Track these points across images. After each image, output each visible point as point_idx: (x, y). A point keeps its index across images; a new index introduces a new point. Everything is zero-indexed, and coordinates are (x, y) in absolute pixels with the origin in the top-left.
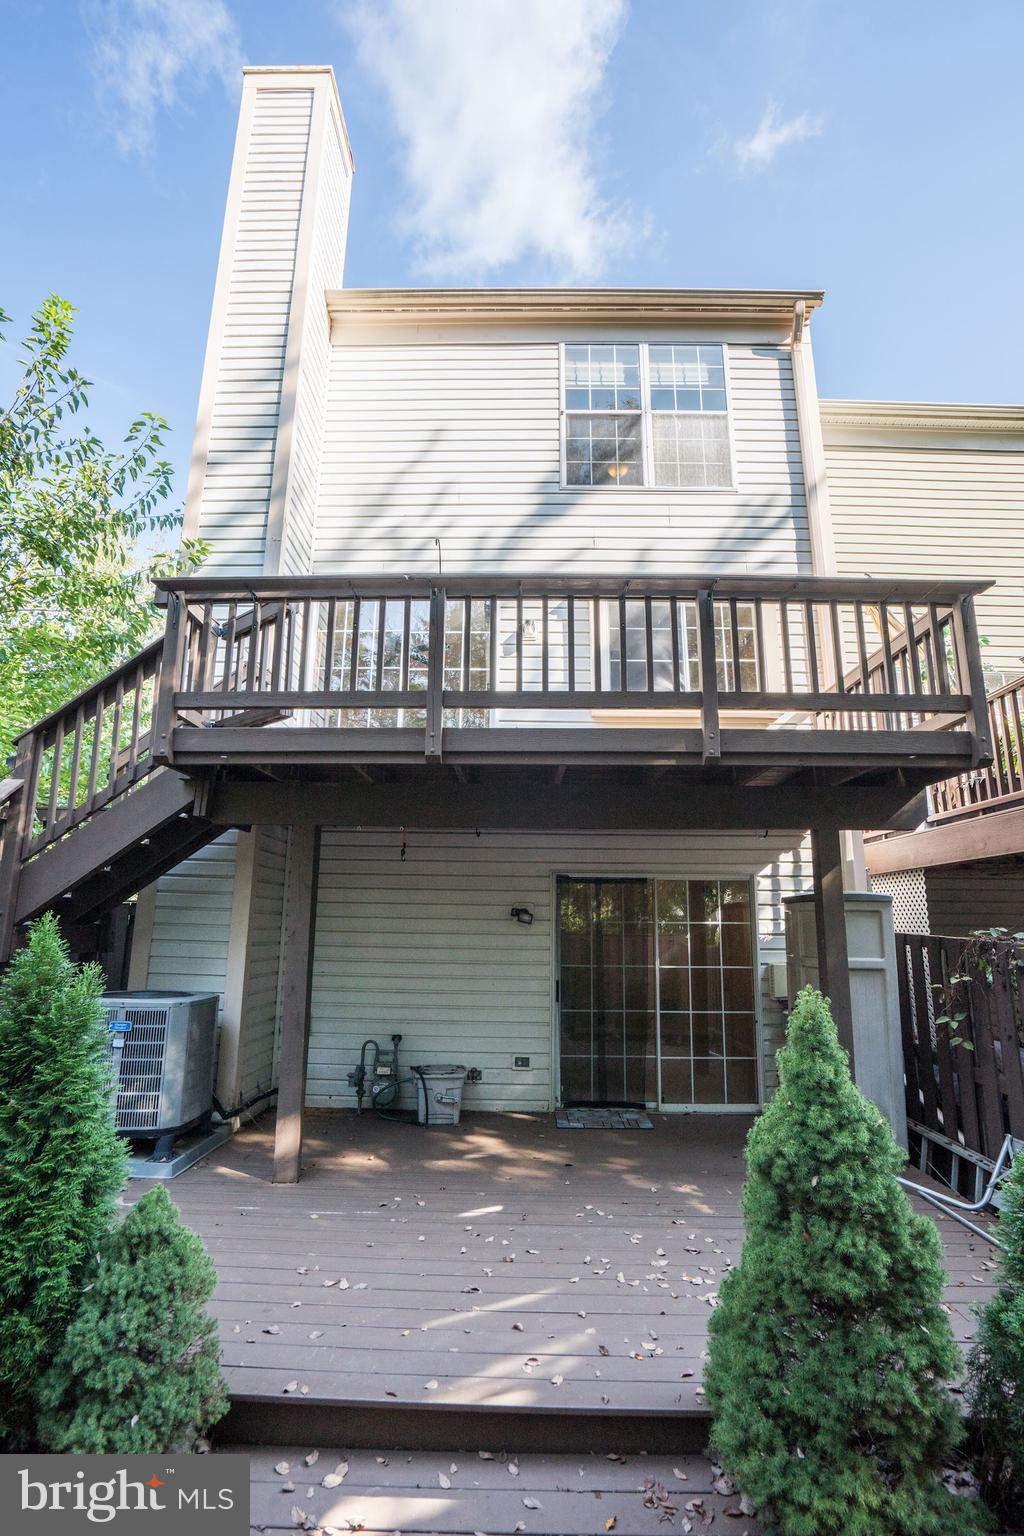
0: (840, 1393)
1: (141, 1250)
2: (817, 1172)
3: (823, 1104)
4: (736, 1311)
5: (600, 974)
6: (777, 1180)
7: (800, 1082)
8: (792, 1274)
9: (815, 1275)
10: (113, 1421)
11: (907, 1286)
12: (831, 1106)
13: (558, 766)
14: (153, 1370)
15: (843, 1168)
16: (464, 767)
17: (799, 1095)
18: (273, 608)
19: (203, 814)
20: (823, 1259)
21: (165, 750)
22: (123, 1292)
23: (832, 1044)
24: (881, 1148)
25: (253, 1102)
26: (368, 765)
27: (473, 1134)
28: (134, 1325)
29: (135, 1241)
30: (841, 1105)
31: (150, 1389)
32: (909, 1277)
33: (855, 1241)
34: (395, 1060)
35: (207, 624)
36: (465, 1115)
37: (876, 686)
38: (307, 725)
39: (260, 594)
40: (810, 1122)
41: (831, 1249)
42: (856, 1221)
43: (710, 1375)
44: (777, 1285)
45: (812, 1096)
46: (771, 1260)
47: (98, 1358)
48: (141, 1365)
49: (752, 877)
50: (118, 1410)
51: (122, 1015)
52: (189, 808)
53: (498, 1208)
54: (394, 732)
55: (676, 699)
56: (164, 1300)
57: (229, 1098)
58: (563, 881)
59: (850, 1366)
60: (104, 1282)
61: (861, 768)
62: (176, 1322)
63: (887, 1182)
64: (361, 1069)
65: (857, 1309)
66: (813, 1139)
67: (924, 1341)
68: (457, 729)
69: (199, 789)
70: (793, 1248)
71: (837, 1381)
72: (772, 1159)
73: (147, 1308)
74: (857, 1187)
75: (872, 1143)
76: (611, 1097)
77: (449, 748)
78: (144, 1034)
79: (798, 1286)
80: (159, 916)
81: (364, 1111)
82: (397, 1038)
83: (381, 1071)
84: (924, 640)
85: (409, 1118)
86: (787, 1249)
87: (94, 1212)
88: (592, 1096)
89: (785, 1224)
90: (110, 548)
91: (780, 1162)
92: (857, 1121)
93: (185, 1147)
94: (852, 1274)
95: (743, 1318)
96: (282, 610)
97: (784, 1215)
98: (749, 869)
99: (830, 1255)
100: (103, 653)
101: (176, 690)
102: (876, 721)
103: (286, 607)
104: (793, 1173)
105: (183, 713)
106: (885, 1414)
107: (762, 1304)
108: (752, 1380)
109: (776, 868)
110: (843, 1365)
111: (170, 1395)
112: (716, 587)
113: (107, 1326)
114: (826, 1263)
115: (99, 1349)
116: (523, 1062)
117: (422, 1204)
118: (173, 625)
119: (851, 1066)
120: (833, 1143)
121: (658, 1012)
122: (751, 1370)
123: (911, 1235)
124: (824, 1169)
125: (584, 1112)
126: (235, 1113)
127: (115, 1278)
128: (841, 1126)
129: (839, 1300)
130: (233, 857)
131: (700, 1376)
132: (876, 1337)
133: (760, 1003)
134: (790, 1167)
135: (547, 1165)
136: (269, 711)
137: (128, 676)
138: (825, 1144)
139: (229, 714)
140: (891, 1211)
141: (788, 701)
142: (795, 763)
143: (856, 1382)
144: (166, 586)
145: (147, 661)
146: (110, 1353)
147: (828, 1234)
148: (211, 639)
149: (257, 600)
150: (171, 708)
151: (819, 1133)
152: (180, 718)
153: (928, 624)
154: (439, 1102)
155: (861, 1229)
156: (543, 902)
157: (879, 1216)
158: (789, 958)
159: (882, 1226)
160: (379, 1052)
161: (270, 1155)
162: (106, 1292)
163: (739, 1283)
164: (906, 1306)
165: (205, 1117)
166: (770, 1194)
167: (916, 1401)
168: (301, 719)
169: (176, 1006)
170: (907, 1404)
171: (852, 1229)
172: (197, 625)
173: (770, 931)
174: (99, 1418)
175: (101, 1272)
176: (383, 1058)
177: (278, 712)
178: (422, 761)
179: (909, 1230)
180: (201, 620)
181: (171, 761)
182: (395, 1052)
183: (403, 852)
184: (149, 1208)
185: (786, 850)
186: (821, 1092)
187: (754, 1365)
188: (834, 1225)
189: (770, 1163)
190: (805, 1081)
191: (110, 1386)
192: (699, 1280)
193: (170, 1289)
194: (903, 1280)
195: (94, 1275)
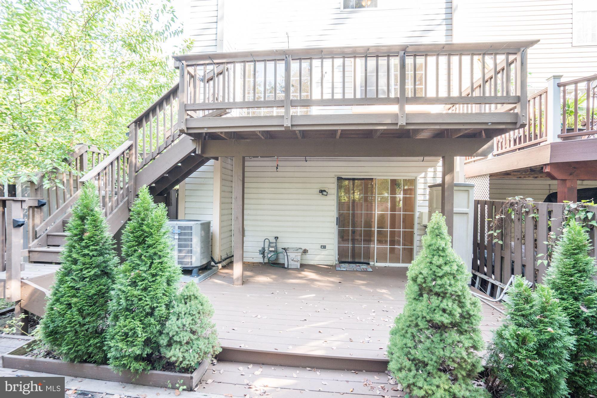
0: (437, 354)
1: (188, 300)
2: (434, 280)
3: (439, 256)
4: (400, 327)
5: (353, 215)
6: (419, 283)
7: (431, 248)
8: (422, 315)
9: (431, 315)
10: (184, 350)
11: (467, 320)
12: (443, 256)
13: (337, 130)
14: (196, 337)
15: (445, 279)
16: (300, 131)
17: (430, 252)
18: (221, 67)
19: (200, 153)
20: (435, 310)
21: (184, 127)
22: (183, 313)
23: (445, 234)
24: (461, 272)
25: (226, 259)
26: (262, 131)
27: (304, 271)
28: (188, 323)
29: (186, 297)
30: (447, 256)
31: (195, 342)
32: (467, 317)
33: (447, 304)
34: (276, 246)
35: (195, 75)
36: (302, 265)
37: (477, 93)
38: (238, 116)
39: (216, 61)
40: (433, 262)
41: (438, 307)
42: (449, 297)
43: (390, 348)
44: (416, 319)
45: (435, 253)
46: (414, 310)
47: (177, 332)
48: (191, 335)
49: (416, 178)
50: (185, 347)
51: (177, 228)
52: (194, 151)
53: (314, 295)
54: (272, 117)
55: (388, 101)
56: (197, 315)
57: (217, 258)
58: (340, 179)
59: (442, 345)
60: (177, 310)
61: (466, 129)
62: (202, 323)
63: (462, 284)
64: (264, 249)
65: (446, 327)
66: (434, 268)
67: (471, 338)
68: (297, 116)
69: (198, 144)
70: (423, 306)
71: (436, 350)
72: (418, 275)
73: (192, 318)
74: (450, 285)
75: (458, 270)
76: (357, 260)
77: (294, 123)
78: (185, 234)
79: (424, 319)
80: (187, 193)
81: (265, 263)
82: (276, 238)
83: (271, 249)
84: (501, 72)
85: (282, 266)
86: (422, 307)
87: (171, 287)
88: (350, 260)
89: (421, 298)
90: (156, 47)
91: (420, 276)
92: (453, 262)
93: (202, 273)
94: (445, 315)
95: (403, 329)
96: (224, 67)
97: (421, 295)
98: (414, 175)
99: (437, 309)
100: (157, 92)
101: (186, 103)
102: (474, 109)
103: (226, 66)
104: (426, 280)
105: (189, 112)
106: (453, 361)
107: (410, 325)
108: (404, 349)
109: (426, 174)
110: (439, 345)
111: (202, 344)
112: (408, 50)
113: (179, 323)
114: (436, 311)
115: (177, 329)
116: (324, 247)
117: (286, 293)
118: (182, 76)
119: (452, 242)
120: (442, 270)
121: (376, 229)
122: (404, 346)
123: (470, 304)
124: (438, 279)
125: (347, 265)
126: (219, 262)
127: (180, 308)
128: (446, 264)
129: (440, 324)
130: (213, 171)
131: (386, 349)
132: (453, 336)
133: (416, 226)
134: (424, 278)
135: (333, 282)
136: (222, 110)
137: (167, 98)
138: (439, 270)
139: (207, 112)
140: (463, 294)
141: (437, 100)
142: (438, 127)
143: (444, 351)
144: (178, 59)
145: (174, 92)
146: (181, 331)
147: (437, 301)
148: (197, 82)
149: (214, 64)
150: (184, 110)
151: (437, 266)
152: (188, 115)
153: (504, 64)
154: (292, 260)
155: (450, 300)
156: (332, 187)
157: (459, 296)
158: (429, 209)
159: (459, 300)
160: (270, 243)
161: (232, 276)
162: (178, 313)
163: (402, 318)
164: (466, 327)
165: (209, 263)
166: (416, 288)
167: (466, 357)
168: (235, 113)
169: (195, 224)
170: (462, 358)
171: (447, 300)
172: (192, 77)
173: (422, 199)
174: (179, 349)
175: (175, 306)
176: (272, 245)
177: (225, 111)
178: (283, 129)
179: (469, 301)
180: (193, 74)
181: (186, 131)
182: (276, 243)
183: (277, 168)
184: (190, 287)
185: (431, 167)
186: (439, 251)
187: (406, 344)
188: (440, 298)
189: (417, 277)
190: (433, 247)
191: (182, 340)
192: (387, 320)
193: (199, 313)
194: (465, 318)
195: (173, 307)
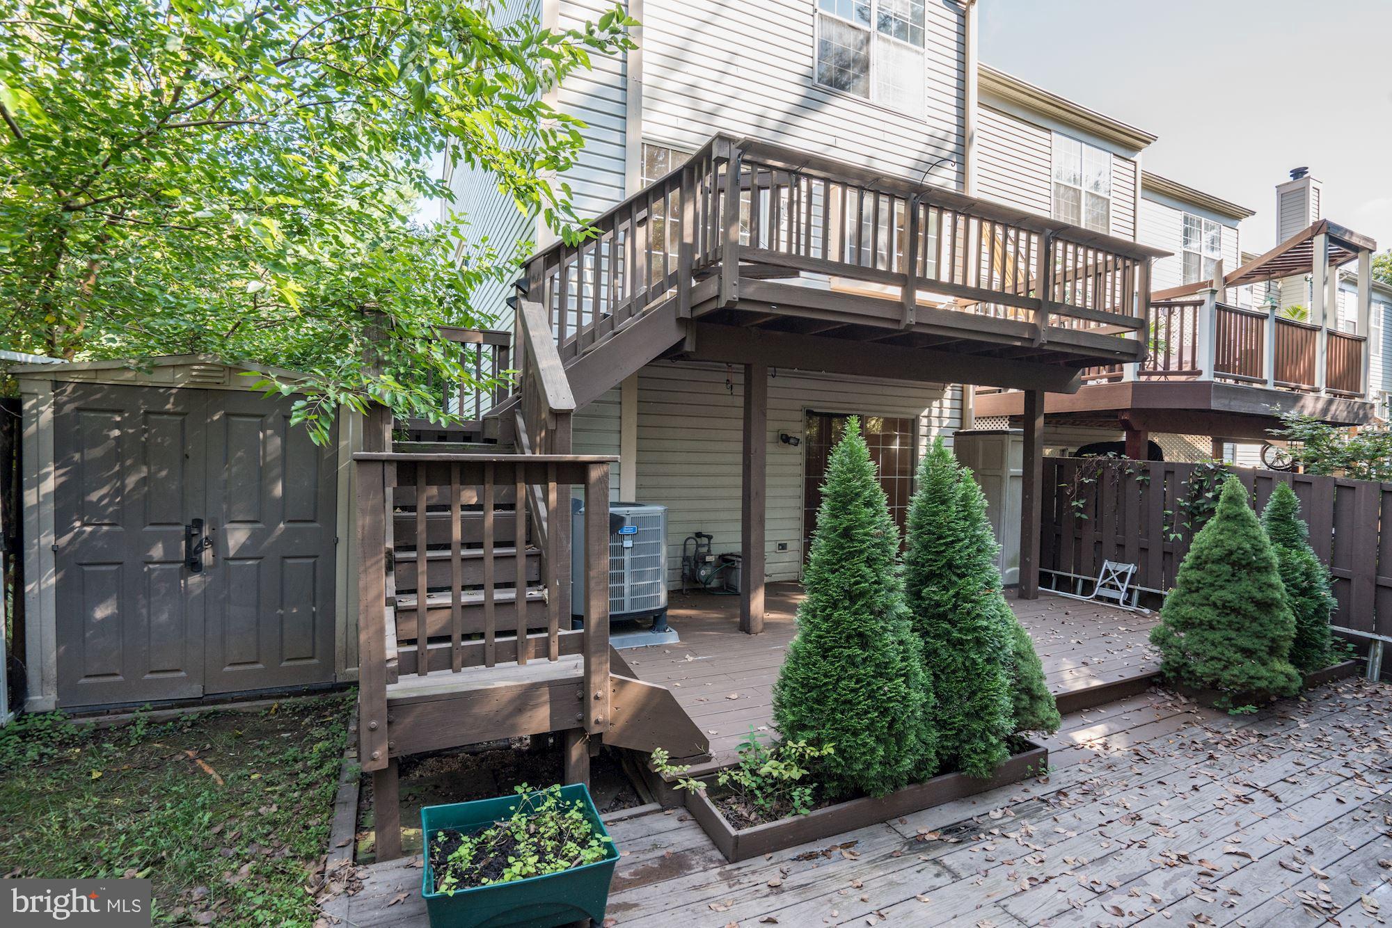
21: (737, 296)
34: (709, 551)
51: (628, 521)
58: (810, 414)
81: (689, 591)
82: (705, 535)
98: (915, 411)
109: (930, 411)
116: (783, 547)
138: (1257, 542)
150: (737, 259)
156: (798, 429)
173: (925, 454)
182: (709, 545)
185: (936, 399)
